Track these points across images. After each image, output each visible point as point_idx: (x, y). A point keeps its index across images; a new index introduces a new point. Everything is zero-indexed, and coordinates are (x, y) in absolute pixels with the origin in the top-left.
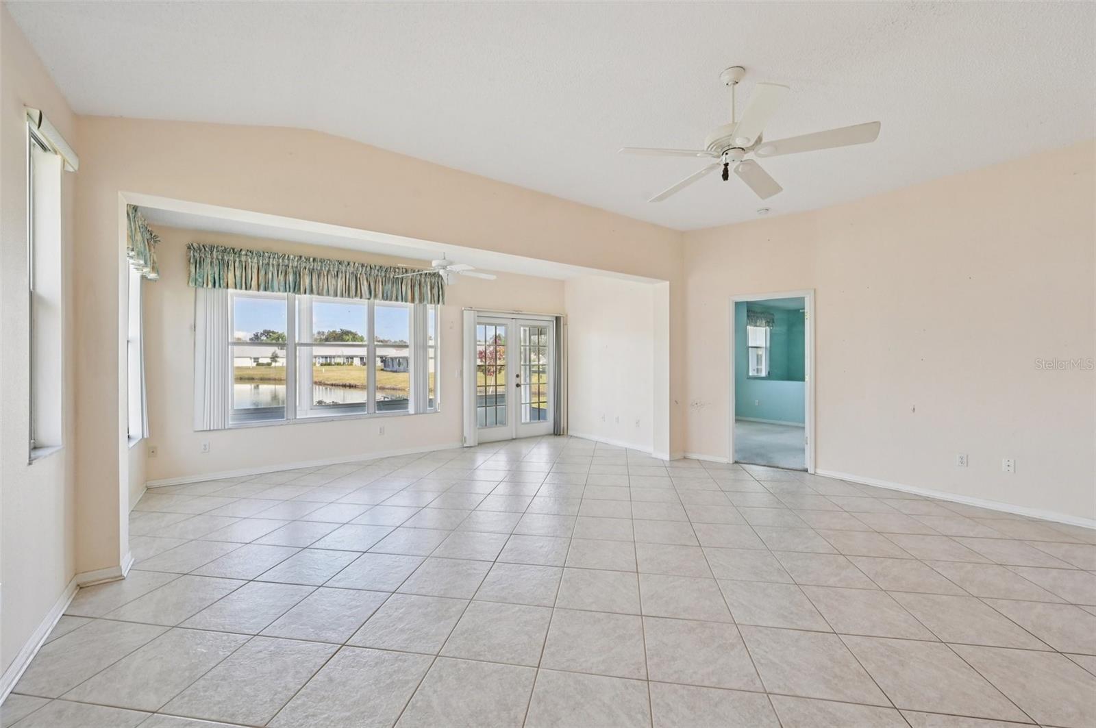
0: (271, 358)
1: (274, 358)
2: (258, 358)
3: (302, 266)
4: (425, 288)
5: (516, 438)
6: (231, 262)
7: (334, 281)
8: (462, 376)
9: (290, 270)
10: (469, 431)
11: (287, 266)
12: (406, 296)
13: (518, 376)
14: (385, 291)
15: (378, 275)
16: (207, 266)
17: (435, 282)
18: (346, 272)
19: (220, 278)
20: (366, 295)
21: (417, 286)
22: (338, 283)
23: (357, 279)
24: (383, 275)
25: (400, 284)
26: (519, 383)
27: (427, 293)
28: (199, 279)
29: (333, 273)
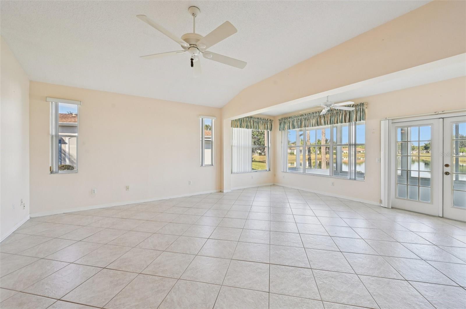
3: (303, 118)
4: (352, 114)
5: (442, 217)
6: (286, 122)
7: (312, 121)
8: (380, 162)
9: (299, 120)
10: (383, 196)
11: (299, 119)
12: (341, 120)
13: (447, 165)
14: (332, 120)
15: (329, 114)
16: (282, 125)
17: (358, 109)
18: (316, 116)
19: (284, 127)
20: (323, 124)
21: (348, 114)
22: (314, 121)
23: (320, 118)
24: (331, 113)
25: (339, 115)
26: (449, 172)
27: (353, 116)
28: (281, 129)
29: (312, 118)
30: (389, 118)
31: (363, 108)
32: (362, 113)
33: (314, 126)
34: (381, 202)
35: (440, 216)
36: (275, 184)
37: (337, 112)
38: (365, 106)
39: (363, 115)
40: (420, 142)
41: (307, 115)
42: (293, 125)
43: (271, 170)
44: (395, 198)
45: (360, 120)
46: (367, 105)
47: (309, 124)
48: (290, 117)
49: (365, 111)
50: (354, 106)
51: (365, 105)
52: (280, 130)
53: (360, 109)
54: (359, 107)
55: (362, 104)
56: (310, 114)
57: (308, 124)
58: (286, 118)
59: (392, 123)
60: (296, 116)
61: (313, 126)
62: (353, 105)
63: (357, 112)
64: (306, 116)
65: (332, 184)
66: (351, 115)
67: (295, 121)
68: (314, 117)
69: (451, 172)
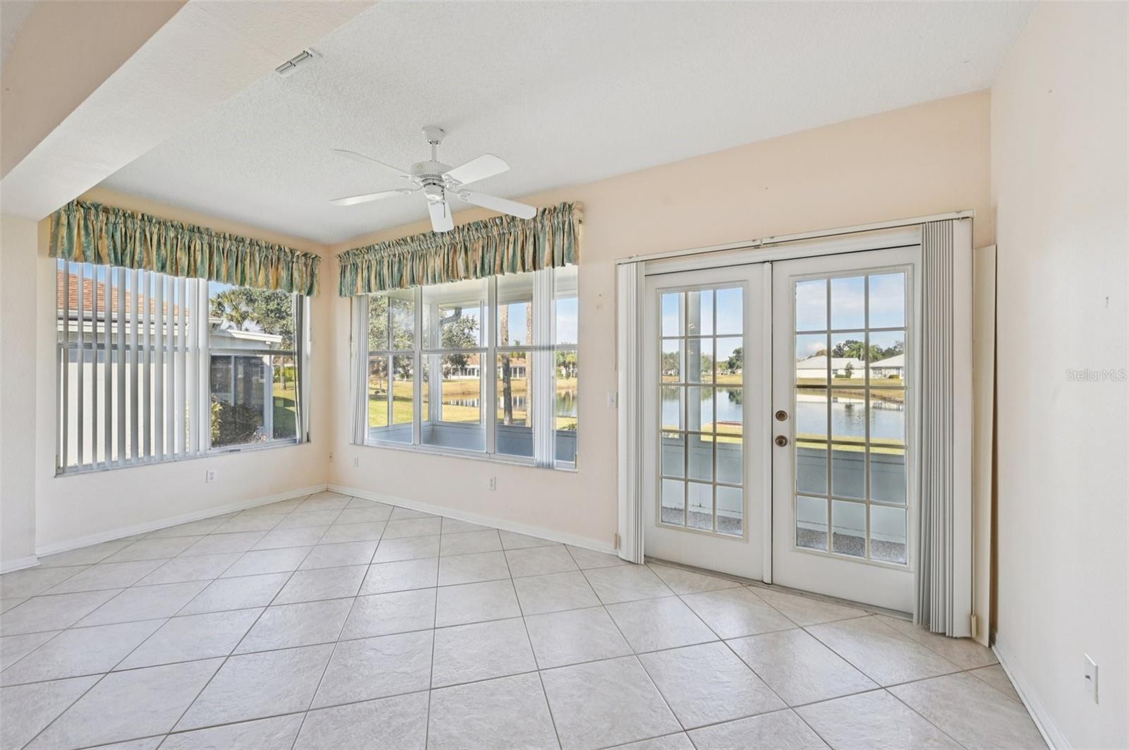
0: (846, 370)
1: (849, 369)
2: (837, 370)
3: (406, 250)
4: (541, 239)
5: (770, 582)
6: (360, 265)
7: (433, 262)
8: (617, 407)
9: (397, 259)
10: (625, 526)
11: (395, 255)
12: (513, 261)
13: (781, 415)
14: (486, 261)
15: (479, 237)
16: (348, 274)
17: (558, 223)
18: (444, 245)
19: (354, 283)
20: (462, 273)
21: (532, 240)
22: (436, 263)
23: (455, 251)
24: (485, 236)
25: (506, 243)
26: (787, 435)
27: (544, 248)
28: (343, 289)
29: (433, 251)
30: (637, 256)
31: (570, 220)
32: (568, 240)
33: (438, 282)
34: (618, 543)
35: (765, 581)
36: (333, 488)
37: (501, 232)
38: (577, 215)
39: (570, 244)
40: (718, 339)
41: (418, 242)
42: (379, 275)
43: (312, 438)
44: (656, 526)
45: (563, 265)
46: (582, 210)
47: (423, 275)
48: (369, 249)
49: (576, 230)
50: (547, 212)
51: (576, 210)
52: (341, 294)
53: (564, 225)
54: (560, 215)
55: (567, 208)
56: (424, 235)
57: (421, 274)
58: (359, 252)
59: (646, 276)
60: (387, 243)
61: (434, 281)
62: (545, 210)
63: (554, 235)
64: (415, 246)
65: (491, 485)
66: (539, 245)
67: (386, 263)
68: (437, 246)
69: (791, 436)
